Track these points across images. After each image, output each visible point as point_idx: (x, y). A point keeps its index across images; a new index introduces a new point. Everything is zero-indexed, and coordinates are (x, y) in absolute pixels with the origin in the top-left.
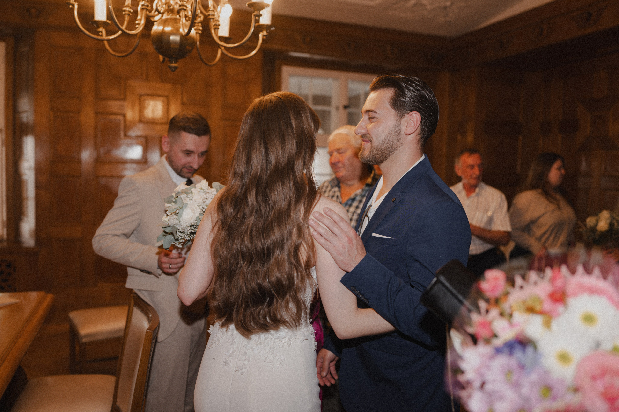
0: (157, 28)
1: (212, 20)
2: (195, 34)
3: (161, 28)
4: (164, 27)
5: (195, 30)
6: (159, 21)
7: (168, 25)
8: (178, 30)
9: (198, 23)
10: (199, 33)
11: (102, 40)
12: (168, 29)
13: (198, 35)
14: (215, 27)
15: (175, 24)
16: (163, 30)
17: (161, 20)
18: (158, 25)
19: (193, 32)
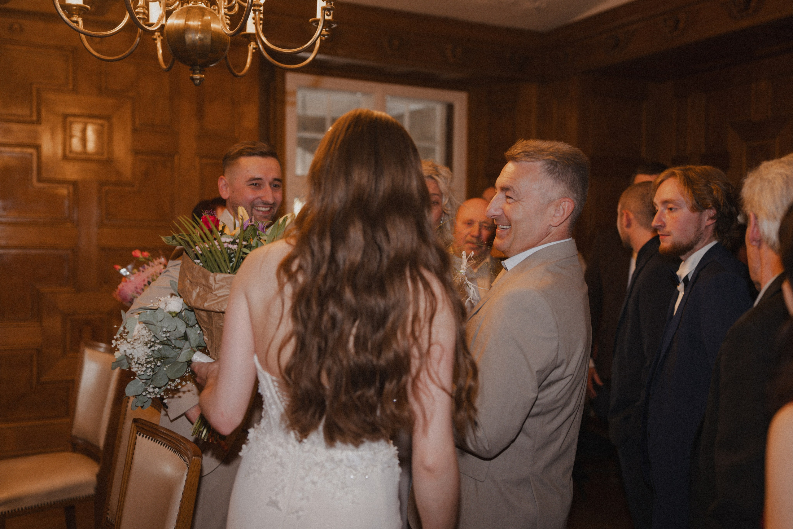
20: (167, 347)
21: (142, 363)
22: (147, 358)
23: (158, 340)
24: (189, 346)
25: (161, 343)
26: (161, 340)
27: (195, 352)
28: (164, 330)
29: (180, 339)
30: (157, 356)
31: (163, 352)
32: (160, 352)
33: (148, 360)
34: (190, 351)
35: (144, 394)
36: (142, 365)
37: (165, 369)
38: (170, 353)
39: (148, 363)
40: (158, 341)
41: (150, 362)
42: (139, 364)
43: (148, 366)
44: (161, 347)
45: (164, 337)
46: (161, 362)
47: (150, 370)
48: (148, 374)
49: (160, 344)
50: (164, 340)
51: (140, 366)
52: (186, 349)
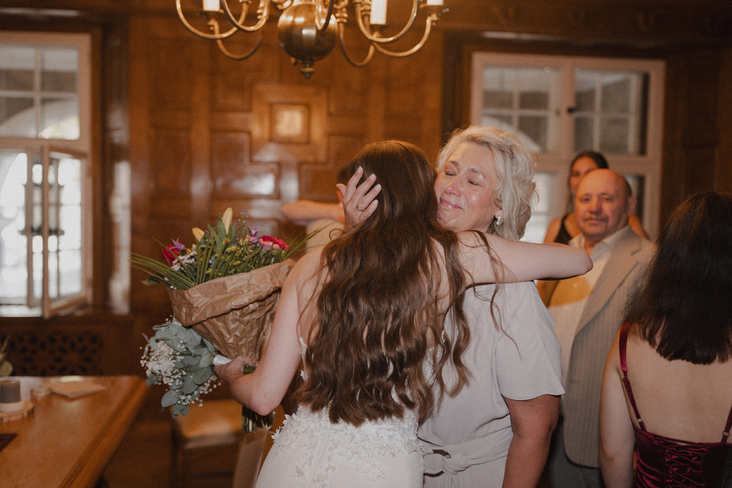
0: (285, 19)
1: (358, 5)
2: (336, 24)
3: (290, 19)
4: (294, 17)
5: (337, 18)
6: (288, 10)
7: (300, 15)
8: (313, 21)
9: (341, 9)
10: (343, 23)
11: (214, 40)
12: (300, 20)
13: (341, 25)
14: (364, 13)
15: (310, 13)
16: (293, 21)
17: (290, 8)
18: (287, 16)
19: (333, 21)
20: (188, 357)
21: (169, 376)
22: (173, 371)
23: (178, 352)
24: (208, 352)
25: (182, 354)
26: (181, 352)
27: (214, 356)
28: (181, 342)
29: (199, 347)
30: (181, 367)
31: (186, 362)
32: (183, 362)
33: (175, 372)
34: (210, 356)
35: (179, 402)
36: (170, 377)
37: (192, 377)
38: (192, 361)
39: (174, 374)
40: (178, 354)
41: (177, 373)
42: (167, 377)
43: (176, 377)
44: (182, 358)
45: (183, 349)
46: (185, 371)
47: (178, 380)
48: (177, 384)
49: (180, 355)
50: (184, 352)
51: (168, 379)
52: (205, 356)
